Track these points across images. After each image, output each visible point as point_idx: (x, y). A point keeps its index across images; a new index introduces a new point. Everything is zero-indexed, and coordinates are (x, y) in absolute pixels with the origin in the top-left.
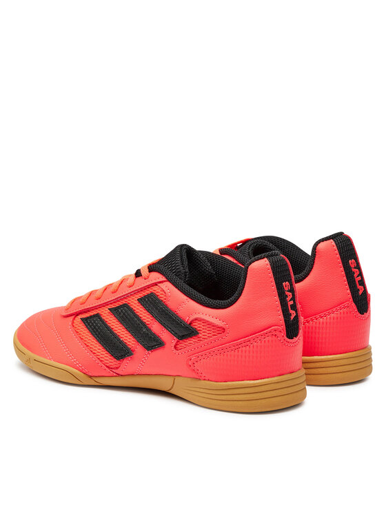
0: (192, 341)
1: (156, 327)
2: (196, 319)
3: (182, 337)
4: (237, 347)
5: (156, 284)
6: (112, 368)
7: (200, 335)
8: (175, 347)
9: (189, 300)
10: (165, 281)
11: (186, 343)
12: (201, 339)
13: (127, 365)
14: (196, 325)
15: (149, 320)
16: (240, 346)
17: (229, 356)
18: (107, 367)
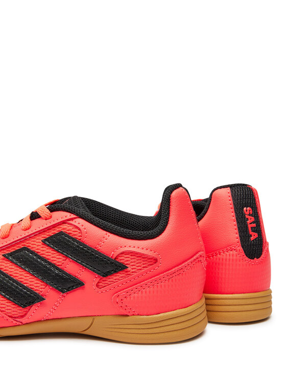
0: (120, 275)
1: (71, 267)
2: (123, 253)
3: (106, 275)
4: (171, 276)
5: (64, 222)
6: (15, 318)
7: (129, 269)
8: (97, 286)
9: (109, 234)
10: (75, 218)
11: (111, 280)
12: (129, 273)
13: (36, 312)
14: (123, 260)
15: (60, 260)
16: (174, 275)
17: (163, 287)
18: (9, 316)
